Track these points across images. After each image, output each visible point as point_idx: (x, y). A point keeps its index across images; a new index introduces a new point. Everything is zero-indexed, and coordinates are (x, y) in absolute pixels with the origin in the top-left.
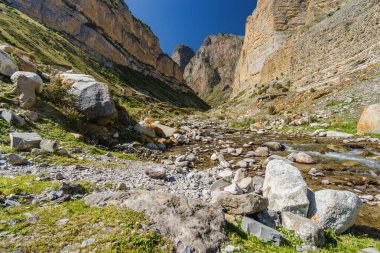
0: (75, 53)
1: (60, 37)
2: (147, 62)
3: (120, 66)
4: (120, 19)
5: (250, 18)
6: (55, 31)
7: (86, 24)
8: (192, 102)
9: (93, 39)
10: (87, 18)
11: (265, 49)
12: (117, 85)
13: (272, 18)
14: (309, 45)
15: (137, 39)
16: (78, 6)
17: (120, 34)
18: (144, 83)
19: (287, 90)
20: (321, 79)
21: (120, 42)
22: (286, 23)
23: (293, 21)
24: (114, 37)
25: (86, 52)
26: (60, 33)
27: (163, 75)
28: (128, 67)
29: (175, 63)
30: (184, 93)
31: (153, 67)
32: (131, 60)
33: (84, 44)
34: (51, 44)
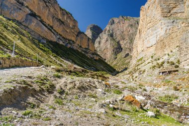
0: (23, 35)
1: (14, 24)
2: (70, 38)
3: (51, 42)
4: (52, 10)
6: (10, 20)
7: (30, 14)
8: (102, 67)
9: (34, 24)
10: (30, 10)
11: (155, 30)
13: (160, 9)
15: (63, 23)
16: (24, 2)
17: (51, 20)
21: (51, 25)
22: (169, 12)
23: (175, 10)
24: (47, 22)
26: (14, 20)
27: (81, 47)
28: (56, 42)
29: (89, 38)
30: (95, 60)
31: (73, 41)
32: (58, 37)
33: (27, 27)
34: (9, 30)
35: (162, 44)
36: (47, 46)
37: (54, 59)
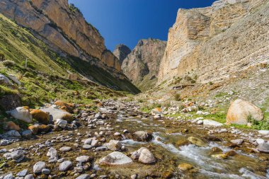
0: (37, 45)
1: (26, 32)
2: (94, 55)
3: (72, 57)
4: (76, 23)
5: (171, 29)
6: (23, 27)
7: (49, 24)
8: (127, 87)
9: (53, 36)
10: (50, 20)
11: (181, 51)
12: (68, 71)
13: (186, 30)
14: (209, 51)
15: (87, 38)
16: (43, 11)
17: (74, 33)
18: (91, 71)
19: (194, 82)
20: (218, 75)
21: (74, 39)
22: (196, 35)
23: (201, 33)
24: (70, 35)
25: (46, 44)
26: (27, 29)
27: (106, 65)
28: (78, 58)
29: (115, 57)
30: (121, 80)
31: (98, 59)
32: (81, 52)
33: (45, 38)
34: (18, 36)
35: (184, 63)
36: (67, 60)
37: (71, 73)
